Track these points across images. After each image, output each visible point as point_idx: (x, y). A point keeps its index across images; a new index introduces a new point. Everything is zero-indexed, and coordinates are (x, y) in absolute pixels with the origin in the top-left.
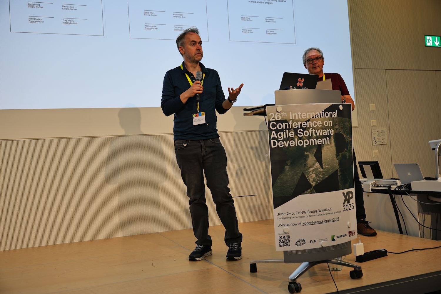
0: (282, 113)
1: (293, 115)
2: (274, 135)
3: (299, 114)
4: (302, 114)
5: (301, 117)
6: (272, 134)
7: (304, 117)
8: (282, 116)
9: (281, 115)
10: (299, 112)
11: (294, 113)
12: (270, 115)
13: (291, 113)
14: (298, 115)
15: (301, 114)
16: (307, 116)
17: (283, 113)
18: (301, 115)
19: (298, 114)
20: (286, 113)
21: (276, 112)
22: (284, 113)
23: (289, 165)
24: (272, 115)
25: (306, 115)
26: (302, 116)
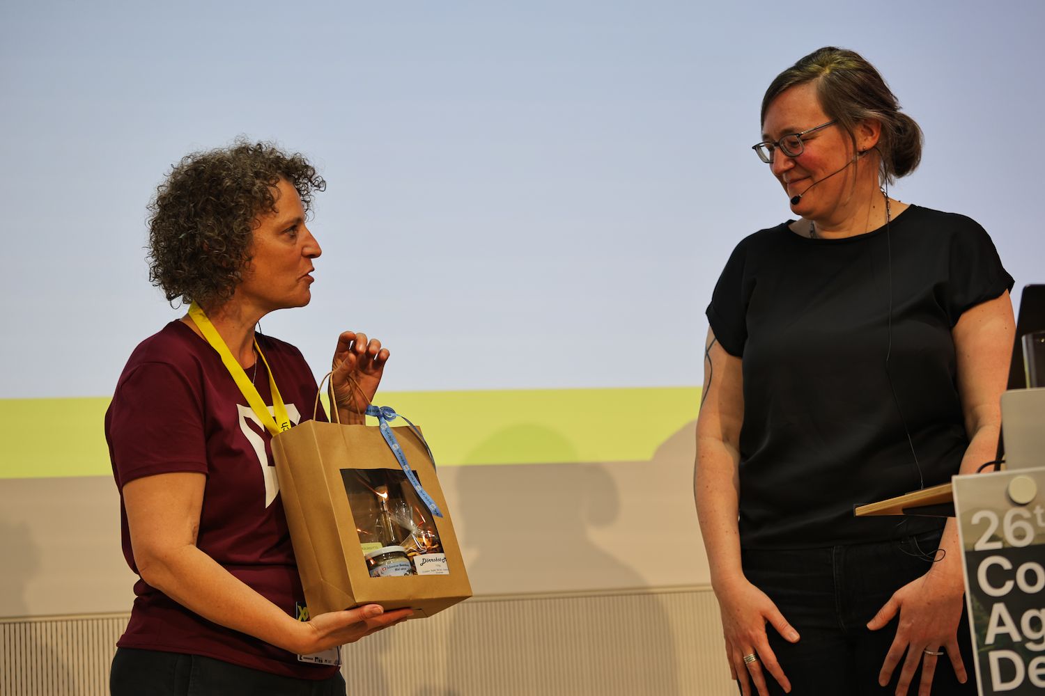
0: (1038, 511)
2: (1001, 623)
6: (994, 620)
8: (1040, 524)
9: (1032, 520)
12: (976, 519)
21: (1005, 503)
24: (985, 523)
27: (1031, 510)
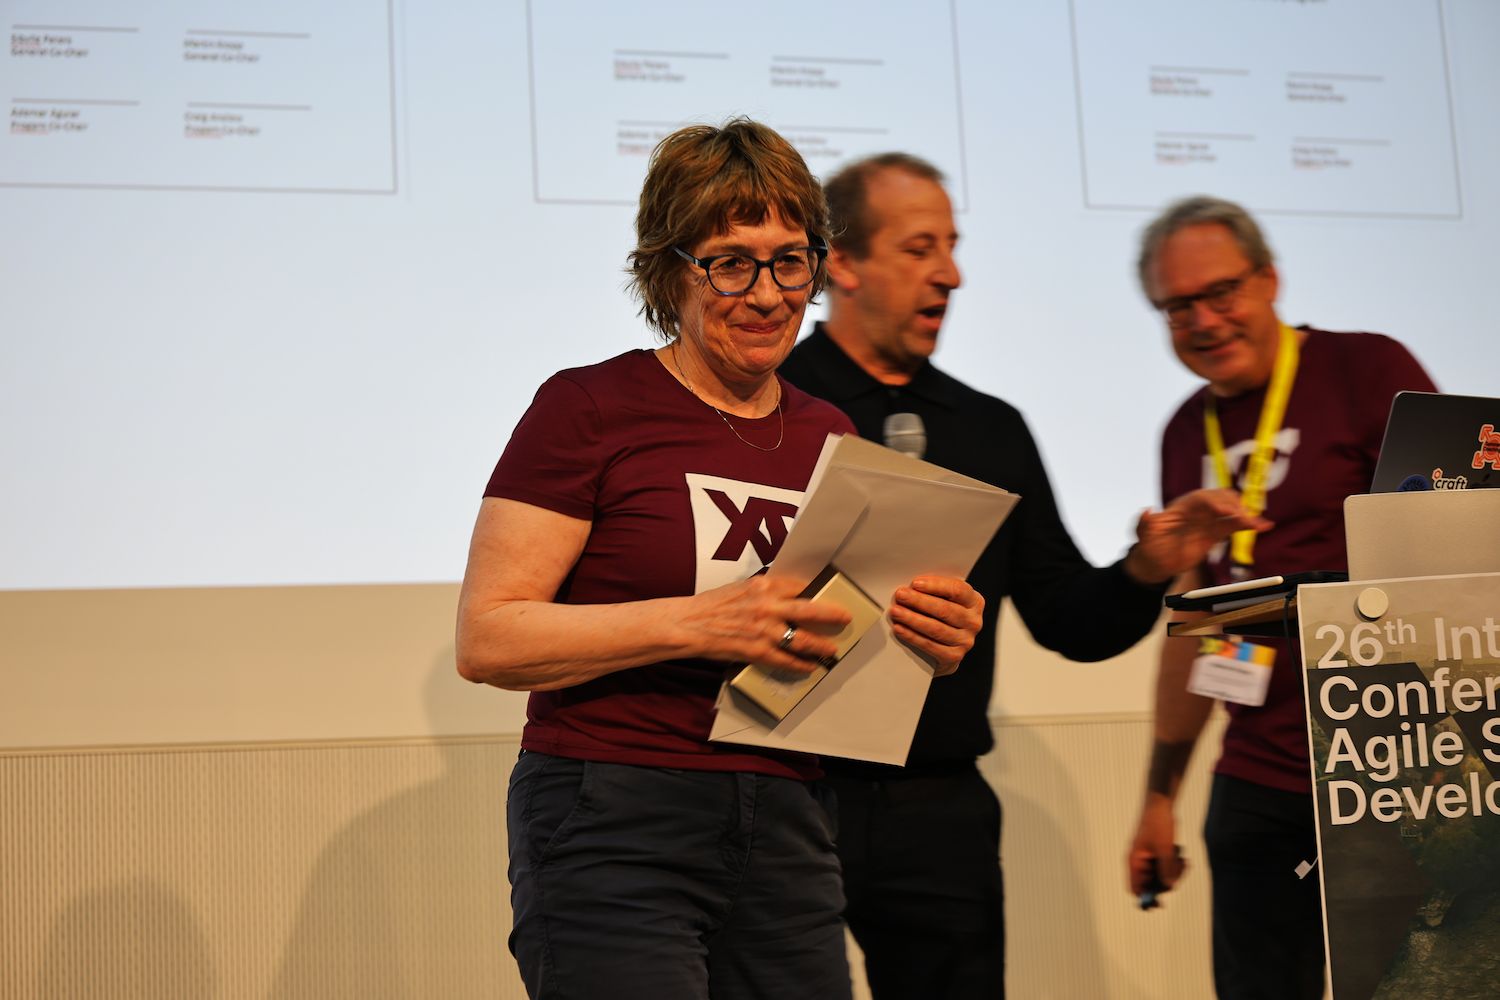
1: (1456, 635)
2: (1343, 750)
3: (1491, 627)
6: (1335, 746)
8: (1392, 641)
9: (1382, 638)
11: (1460, 625)
12: (1320, 635)
17: (1395, 623)
19: (1485, 629)
20: (1411, 627)
21: (1352, 617)
22: (1400, 621)
23: (1434, 929)
24: (1330, 638)
27: (1381, 627)
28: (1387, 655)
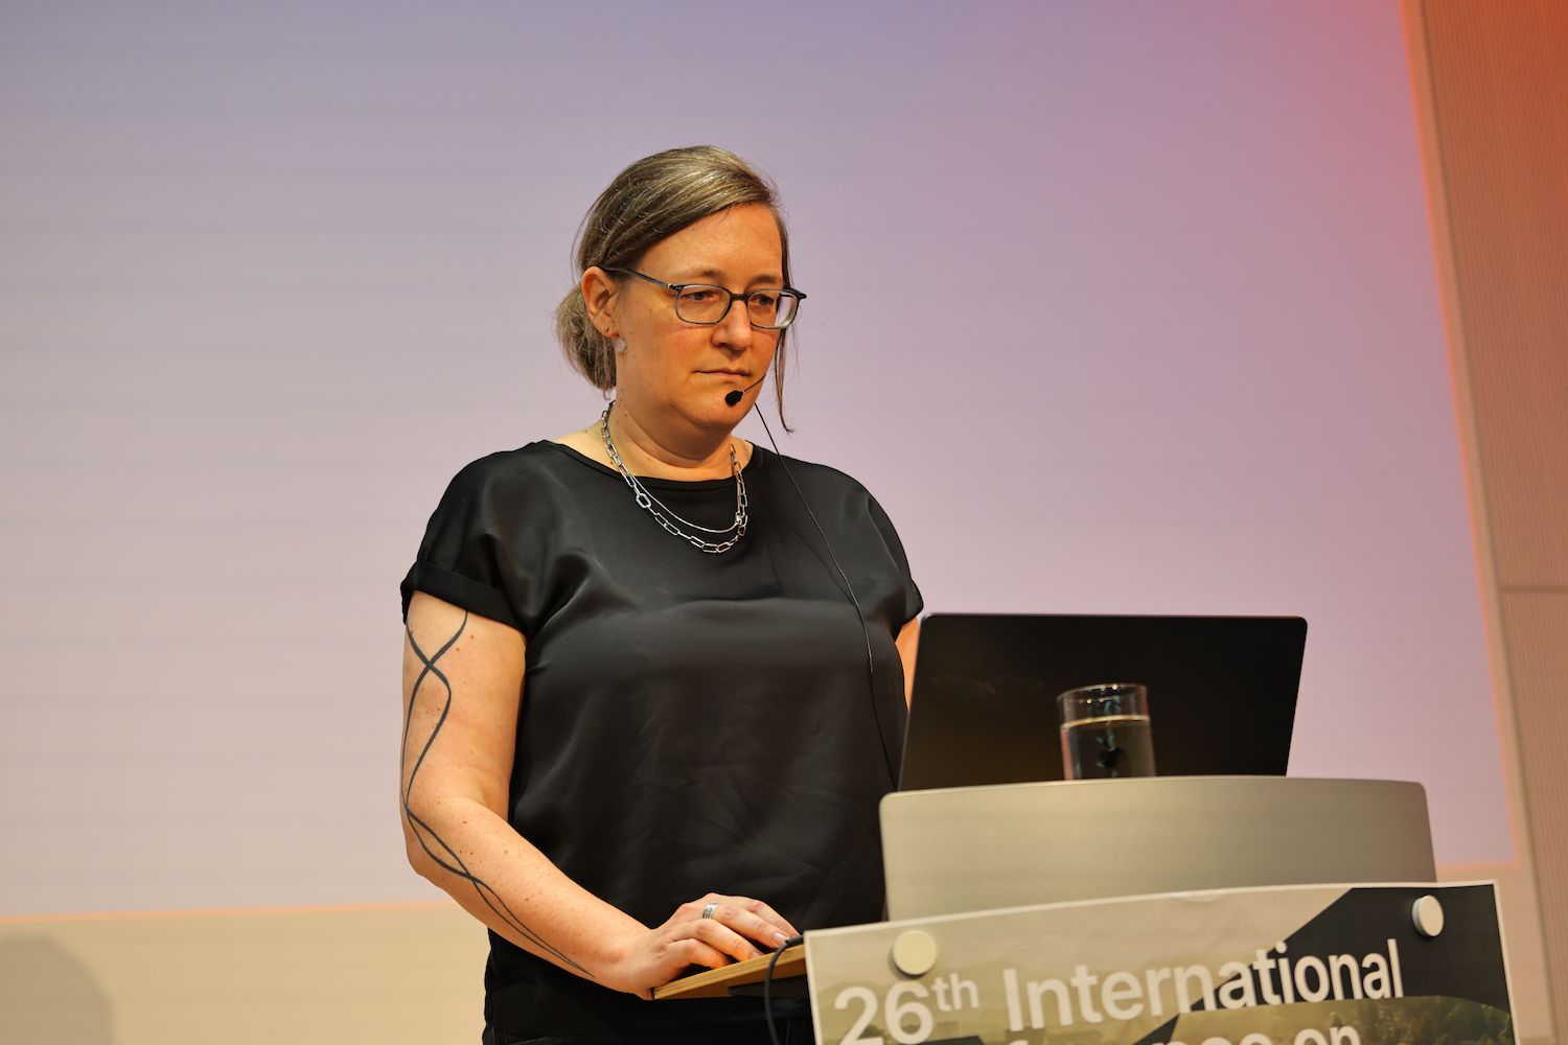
0: (939, 986)
1: (1035, 991)
3: (1083, 979)
4: (1102, 980)
5: (1098, 1005)
7: (1124, 1005)
8: (944, 1007)
9: (930, 1001)
10: (1081, 970)
11: (1040, 978)
12: (841, 1002)
13: (1010, 977)
14: (1074, 993)
15: (1093, 980)
16: (1144, 999)
17: (947, 980)
18: (1096, 992)
19: (1075, 982)
20: (970, 985)
21: (887, 975)
22: (954, 977)
24: (857, 1006)
25: (1136, 991)
26: (1109, 998)
27: (928, 986)
28: (939, 1026)
